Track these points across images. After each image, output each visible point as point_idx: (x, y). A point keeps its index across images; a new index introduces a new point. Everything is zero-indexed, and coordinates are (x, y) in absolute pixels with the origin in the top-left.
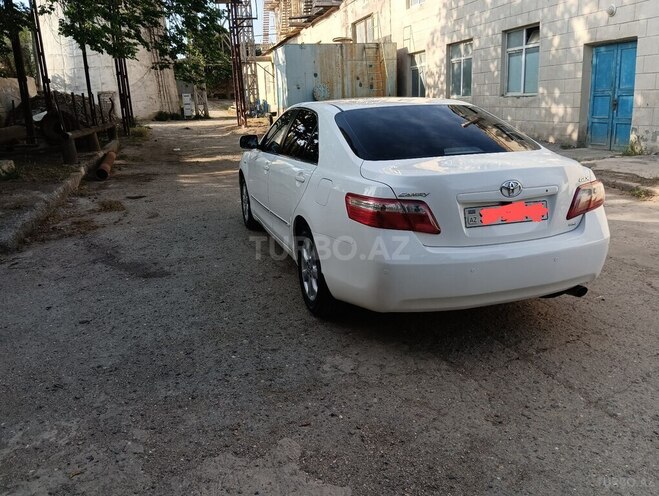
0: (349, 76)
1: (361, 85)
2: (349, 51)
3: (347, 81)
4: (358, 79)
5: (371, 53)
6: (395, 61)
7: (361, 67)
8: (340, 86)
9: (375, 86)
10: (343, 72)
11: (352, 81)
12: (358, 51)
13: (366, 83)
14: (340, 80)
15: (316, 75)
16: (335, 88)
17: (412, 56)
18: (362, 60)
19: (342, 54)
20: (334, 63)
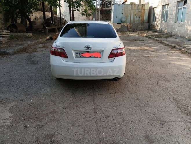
0: (133, 14)
1: (136, 17)
2: (133, 6)
3: (132, 16)
4: (135, 15)
5: (140, 7)
6: (148, 10)
7: (137, 11)
8: (130, 17)
9: (141, 17)
10: (131, 13)
11: (133, 16)
12: (136, 7)
13: (138, 17)
14: (130, 15)
15: (122, 14)
16: (128, 18)
17: (154, 8)
18: (137, 9)
19: (131, 8)
20: (128, 10)
